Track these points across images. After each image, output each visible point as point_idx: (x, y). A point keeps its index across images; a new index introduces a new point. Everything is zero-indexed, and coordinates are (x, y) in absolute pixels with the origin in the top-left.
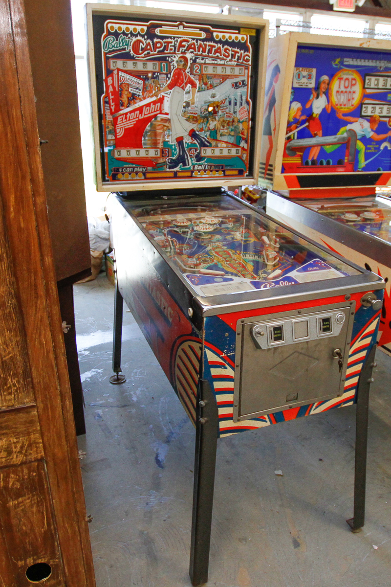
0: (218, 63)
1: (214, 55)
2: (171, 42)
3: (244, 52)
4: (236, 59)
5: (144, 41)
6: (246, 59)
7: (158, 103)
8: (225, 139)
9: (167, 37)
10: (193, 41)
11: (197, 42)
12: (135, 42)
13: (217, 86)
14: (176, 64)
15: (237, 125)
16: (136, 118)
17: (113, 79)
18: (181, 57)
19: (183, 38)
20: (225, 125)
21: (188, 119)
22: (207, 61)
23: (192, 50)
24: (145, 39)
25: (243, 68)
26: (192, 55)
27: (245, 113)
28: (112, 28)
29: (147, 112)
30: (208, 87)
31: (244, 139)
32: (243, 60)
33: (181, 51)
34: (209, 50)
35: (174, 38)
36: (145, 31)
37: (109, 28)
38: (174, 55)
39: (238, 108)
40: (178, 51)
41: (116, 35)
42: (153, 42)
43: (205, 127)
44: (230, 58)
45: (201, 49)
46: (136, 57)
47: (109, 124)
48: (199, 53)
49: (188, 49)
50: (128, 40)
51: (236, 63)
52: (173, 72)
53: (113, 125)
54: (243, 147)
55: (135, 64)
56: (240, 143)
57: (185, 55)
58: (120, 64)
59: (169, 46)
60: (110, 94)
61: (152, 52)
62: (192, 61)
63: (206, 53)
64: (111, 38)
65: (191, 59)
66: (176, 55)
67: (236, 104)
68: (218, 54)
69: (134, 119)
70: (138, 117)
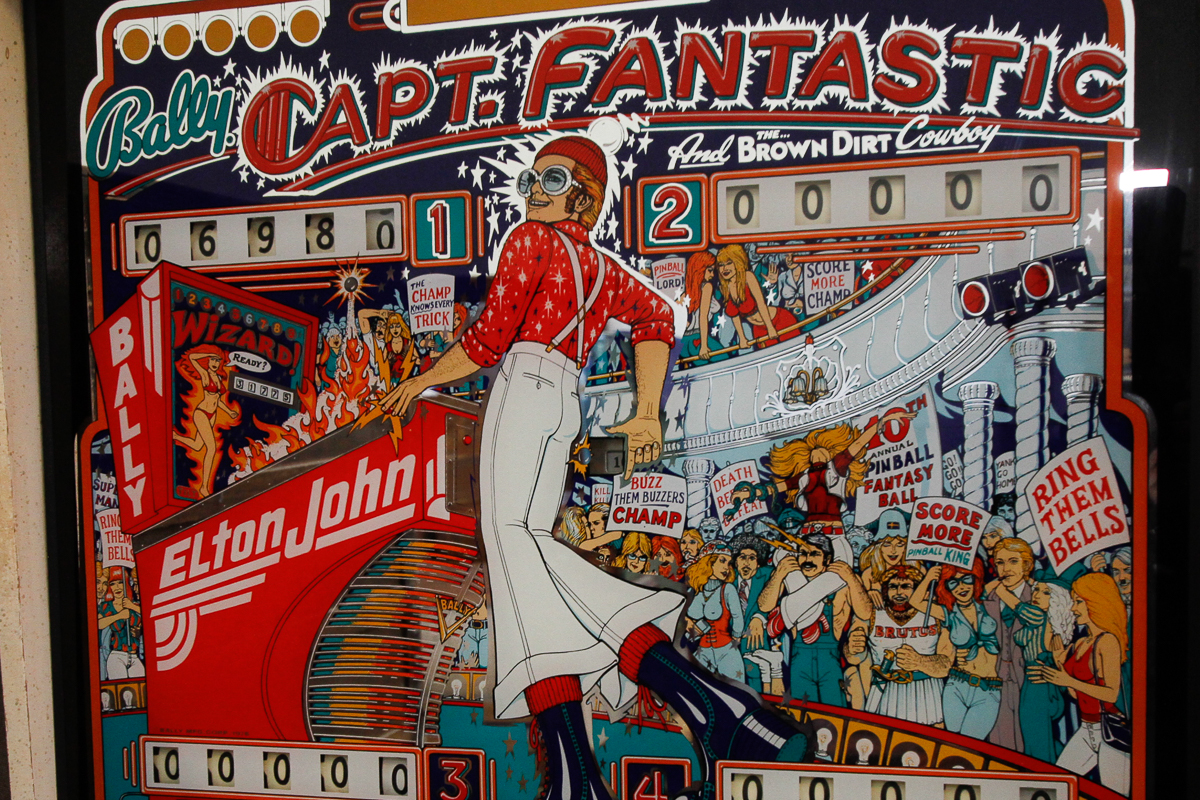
0: (837, 152)
1: (799, 103)
2: (488, 66)
3: (1066, 44)
4: (990, 108)
5: (317, 88)
6: (1081, 90)
7: (400, 457)
8: (918, 704)
9: (458, 40)
10: (635, 34)
11: (667, 34)
12: (262, 100)
13: (839, 312)
14: (516, 199)
15: (1029, 603)
16: (269, 551)
17: (137, 332)
18: (549, 150)
19: (568, 26)
20: (918, 598)
21: (611, 560)
22: (749, 151)
23: (632, 93)
24: (318, 77)
25: (1064, 163)
26: (634, 122)
27: (1099, 508)
28: (137, 37)
29: (333, 514)
30: (759, 331)
31: (1090, 711)
32: (1057, 103)
33: (550, 109)
34: (761, 73)
35: (506, 31)
36: (323, 24)
37: (119, 46)
38: (507, 141)
39: (1023, 467)
40: (538, 114)
41: (157, 74)
42: (368, 85)
43: (747, 619)
44: (938, 102)
45: (700, 78)
46: (269, 185)
47: (117, 587)
48: (683, 105)
49: (600, 90)
50: (220, 94)
51: (988, 135)
52: (497, 251)
53: (134, 598)
54: (1095, 773)
55: (263, 229)
56: (1058, 746)
57: (582, 133)
58: (176, 238)
59: (475, 90)
60: (123, 414)
61: (363, 141)
62: (630, 166)
63: (741, 99)
64: (129, 98)
65: (623, 154)
66: (516, 143)
67: (1004, 438)
68: (841, 91)
69: (253, 557)
70: (281, 548)
